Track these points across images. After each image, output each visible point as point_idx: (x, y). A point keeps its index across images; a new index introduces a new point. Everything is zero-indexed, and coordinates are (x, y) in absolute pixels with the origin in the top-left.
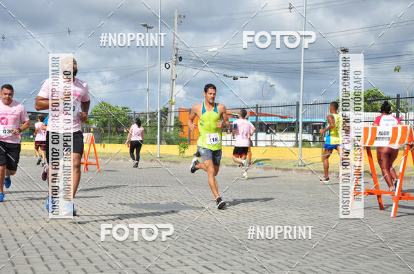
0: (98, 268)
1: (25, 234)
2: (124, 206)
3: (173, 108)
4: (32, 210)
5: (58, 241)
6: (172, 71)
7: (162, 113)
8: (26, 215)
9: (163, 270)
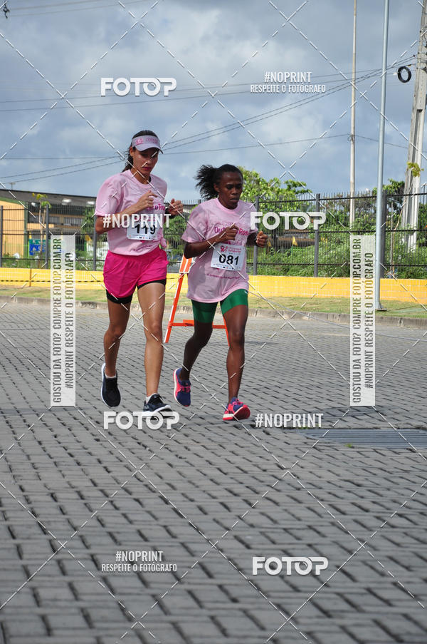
0: (226, 592)
1: (55, 500)
2: (290, 435)
3: (417, 184)
4: (72, 439)
5: (131, 517)
6: (417, 88)
7: (386, 195)
8: (58, 453)
9: (388, 603)
